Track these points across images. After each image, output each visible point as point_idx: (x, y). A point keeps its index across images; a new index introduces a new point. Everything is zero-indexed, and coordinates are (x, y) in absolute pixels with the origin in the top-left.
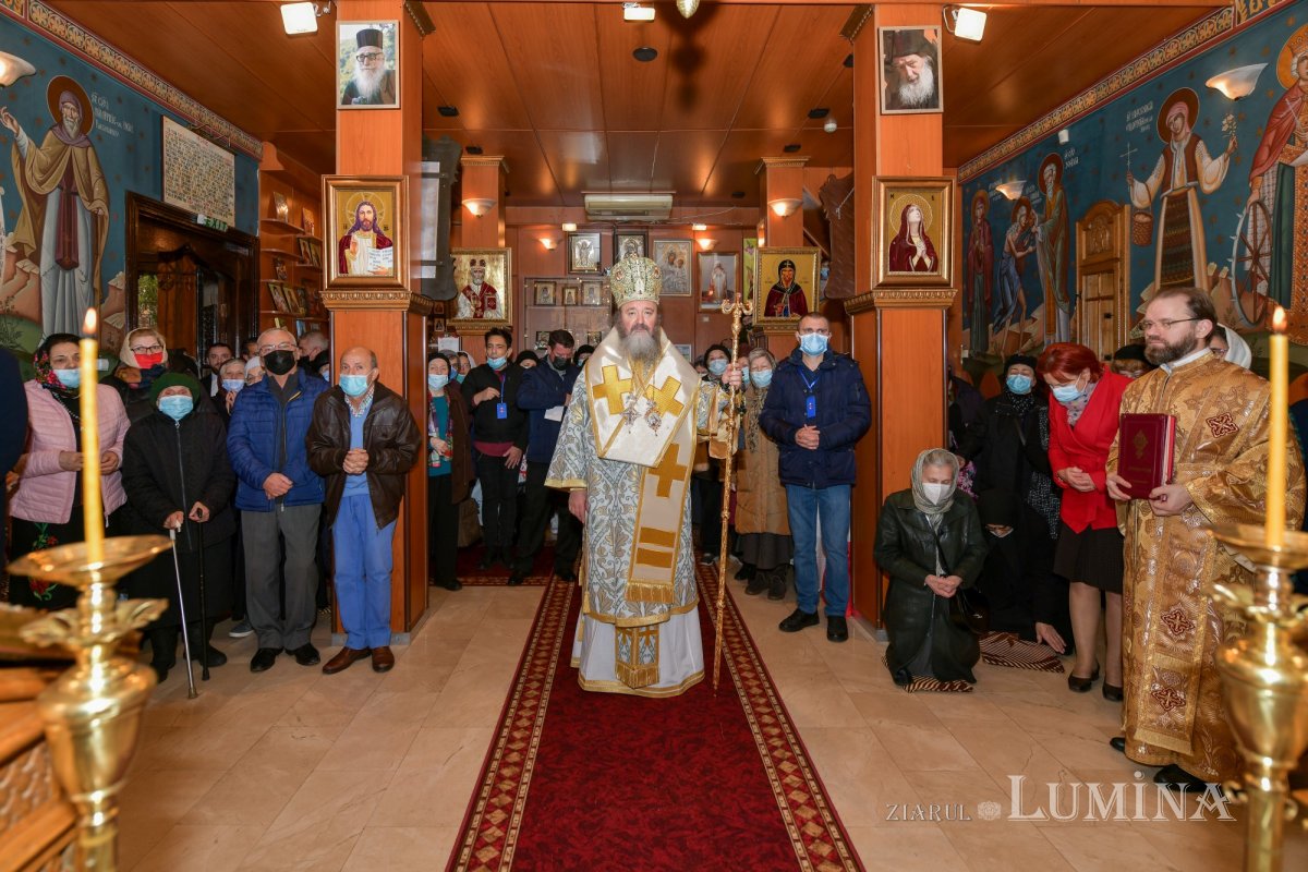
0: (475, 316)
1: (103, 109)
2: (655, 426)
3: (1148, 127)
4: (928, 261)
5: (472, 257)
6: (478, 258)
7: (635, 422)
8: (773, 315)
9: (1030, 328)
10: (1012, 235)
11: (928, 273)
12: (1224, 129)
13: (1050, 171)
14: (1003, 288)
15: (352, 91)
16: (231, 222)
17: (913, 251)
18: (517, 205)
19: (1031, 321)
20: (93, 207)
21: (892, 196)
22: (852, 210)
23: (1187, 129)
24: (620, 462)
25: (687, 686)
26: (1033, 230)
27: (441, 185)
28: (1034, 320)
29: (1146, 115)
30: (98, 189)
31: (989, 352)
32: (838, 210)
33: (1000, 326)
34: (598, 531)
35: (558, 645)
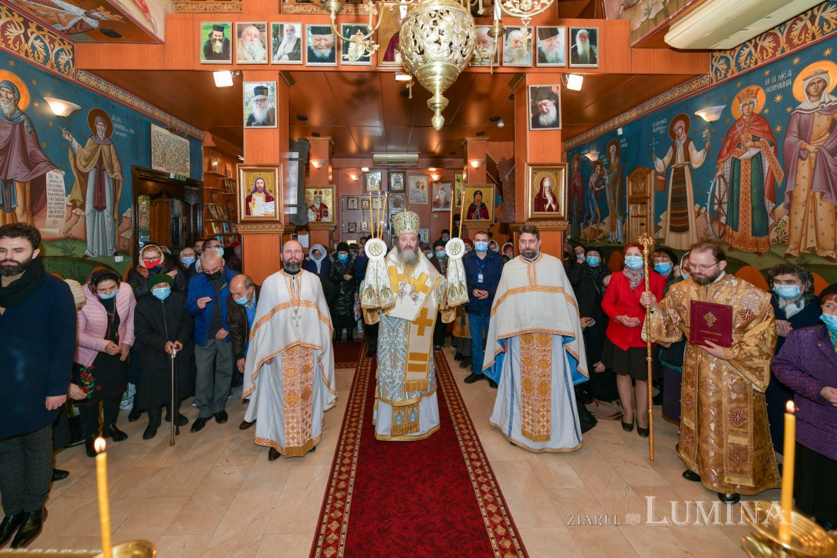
0: (317, 220)
1: (118, 123)
2: (415, 299)
3: (664, 131)
4: (554, 207)
5: (314, 190)
6: (318, 190)
7: (405, 297)
8: (471, 218)
9: (602, 227)
10: (593, 179)
11: (554, 213)
12: (704, 136)
13: (613, 148)
14: (588, 205)
15: (252, 118)
16: (188, 175)
17: (546, 201)
18: (338, 158)
19: (602, 224)
20: (113, 176)
21: (535, 173)
22: (514, 176)
23: (684, 135)
24: (396, 318)
25: (430, 433)
26: (604, 177)
27: (299, 165)
28: (605, 223)
29: (663, 125)
30: (116, 166)
31: (580, 237)
32: (507, 176)
33: (586, 225)
34: (384, 353)
35: (363, 408)
